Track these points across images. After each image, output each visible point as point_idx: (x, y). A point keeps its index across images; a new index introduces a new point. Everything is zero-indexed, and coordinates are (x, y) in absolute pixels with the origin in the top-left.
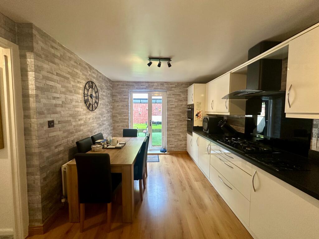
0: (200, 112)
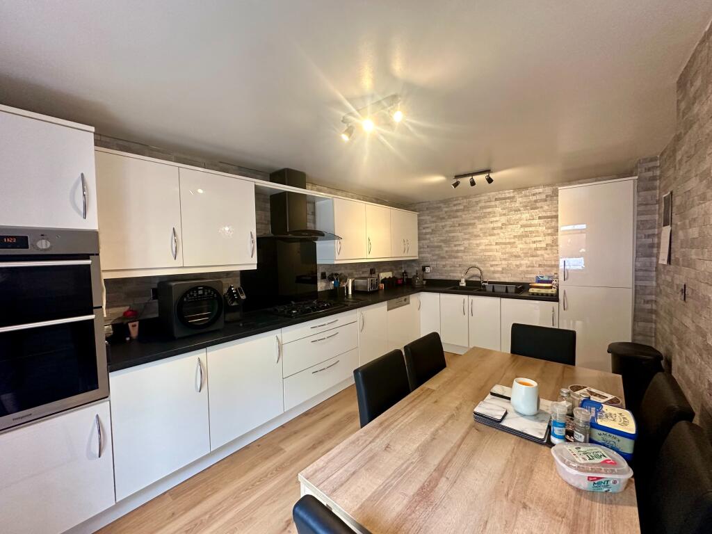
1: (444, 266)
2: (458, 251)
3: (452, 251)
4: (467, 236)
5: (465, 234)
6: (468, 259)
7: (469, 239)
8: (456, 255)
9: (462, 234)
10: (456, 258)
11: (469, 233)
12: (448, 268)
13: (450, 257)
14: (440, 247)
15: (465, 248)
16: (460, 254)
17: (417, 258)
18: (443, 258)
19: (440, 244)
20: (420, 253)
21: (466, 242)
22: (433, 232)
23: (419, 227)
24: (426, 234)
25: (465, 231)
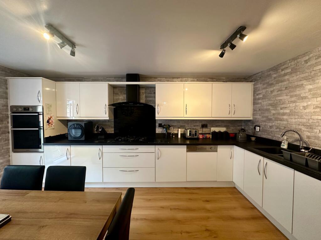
0: (51, 117)
1: (271, 127)
2: (284, 114)
3: (279, 114)
4: (293, 99)
5: (291, 97)
6: (293, 122)
7: (294, 102)
8: (281, 117)
9: (289, 97)
10: (281, 120)
11: (296, 96)
12: (274, 129)
13: (277, 119)
14: (268, 110)
15: (291, 111)
16: (285, 117)
17: (251, 119)
18: (270, 119)
19: (268, 107)
20: (254, 115)
21: (292, 105)
22: (264, 97)
23: (254, 94)
24: (259, 99)
25: (292, 94)
